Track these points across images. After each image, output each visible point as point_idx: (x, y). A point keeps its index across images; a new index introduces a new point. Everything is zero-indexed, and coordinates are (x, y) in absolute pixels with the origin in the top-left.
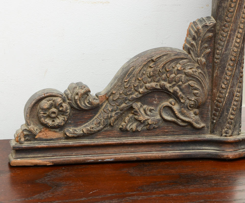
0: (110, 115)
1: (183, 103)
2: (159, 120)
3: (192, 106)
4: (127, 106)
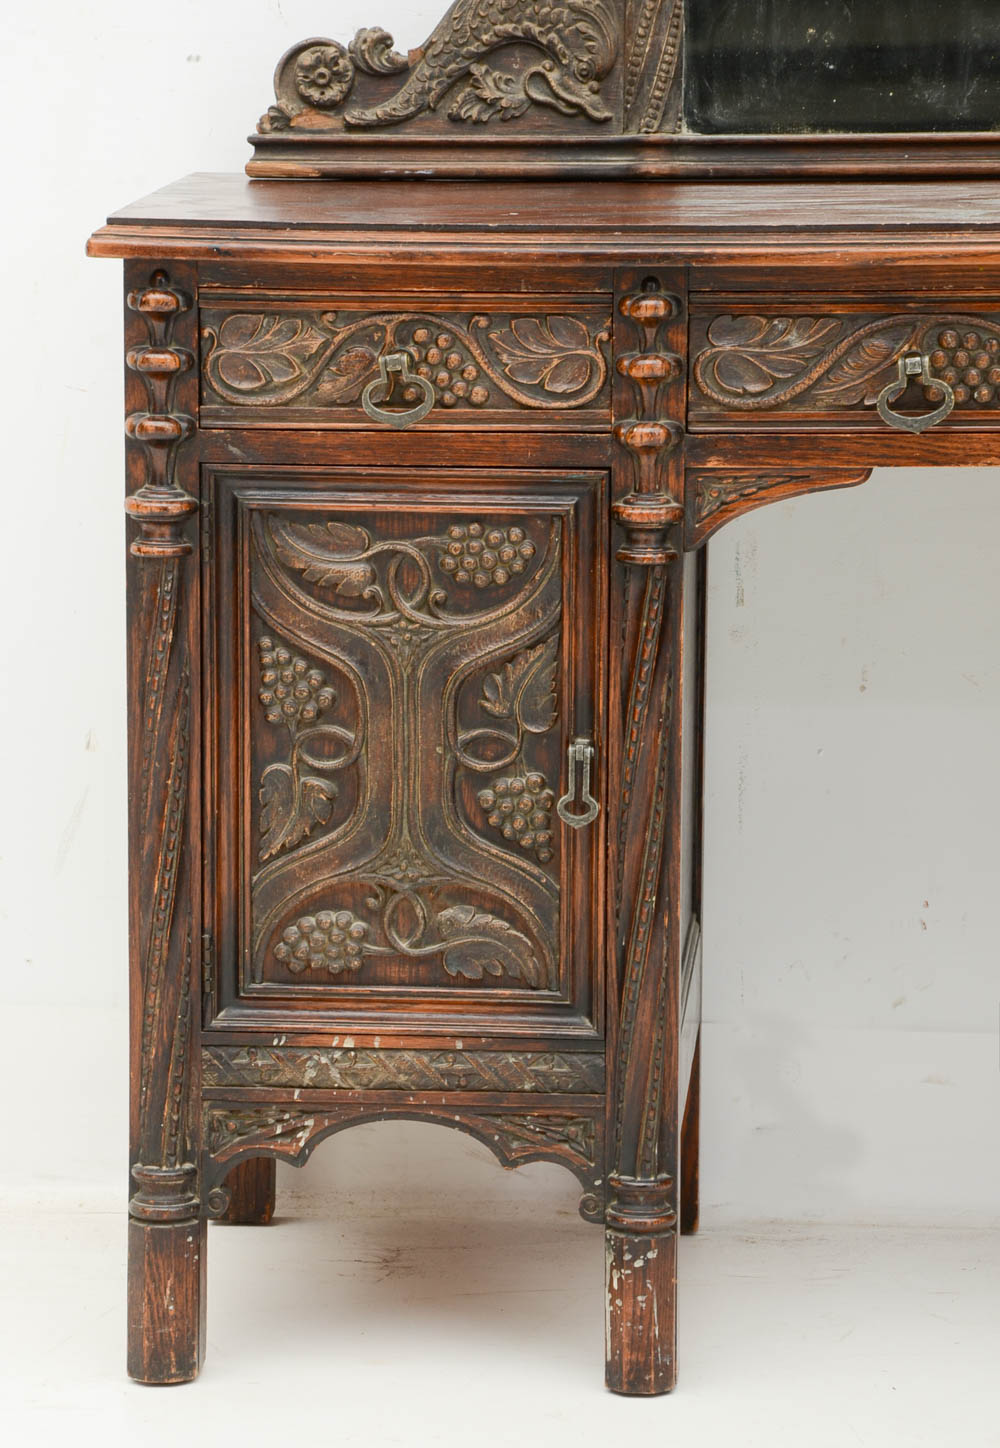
0: (427, 85)
1: (566, 66)
2: (523, 102)
3: (584, 73)
4: (460, 69)
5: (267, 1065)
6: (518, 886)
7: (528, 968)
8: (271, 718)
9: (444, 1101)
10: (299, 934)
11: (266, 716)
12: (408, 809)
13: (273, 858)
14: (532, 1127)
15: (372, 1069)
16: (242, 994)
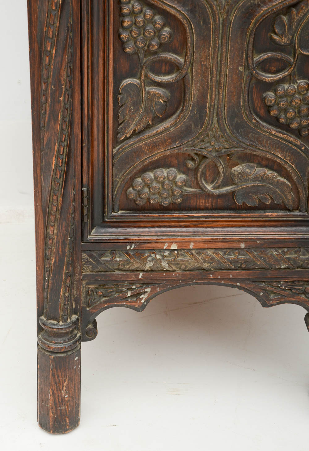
5: (123, 260)
6: (287, 152)
7: (289, 199)
8: (127, 50)
9: (231, 276)
10: (143, 184)
11: (124, 49)
12: (218, 108)
13: (127, 138)
14: (283, 287)
15: (188, 261)
16: (106, 220)
